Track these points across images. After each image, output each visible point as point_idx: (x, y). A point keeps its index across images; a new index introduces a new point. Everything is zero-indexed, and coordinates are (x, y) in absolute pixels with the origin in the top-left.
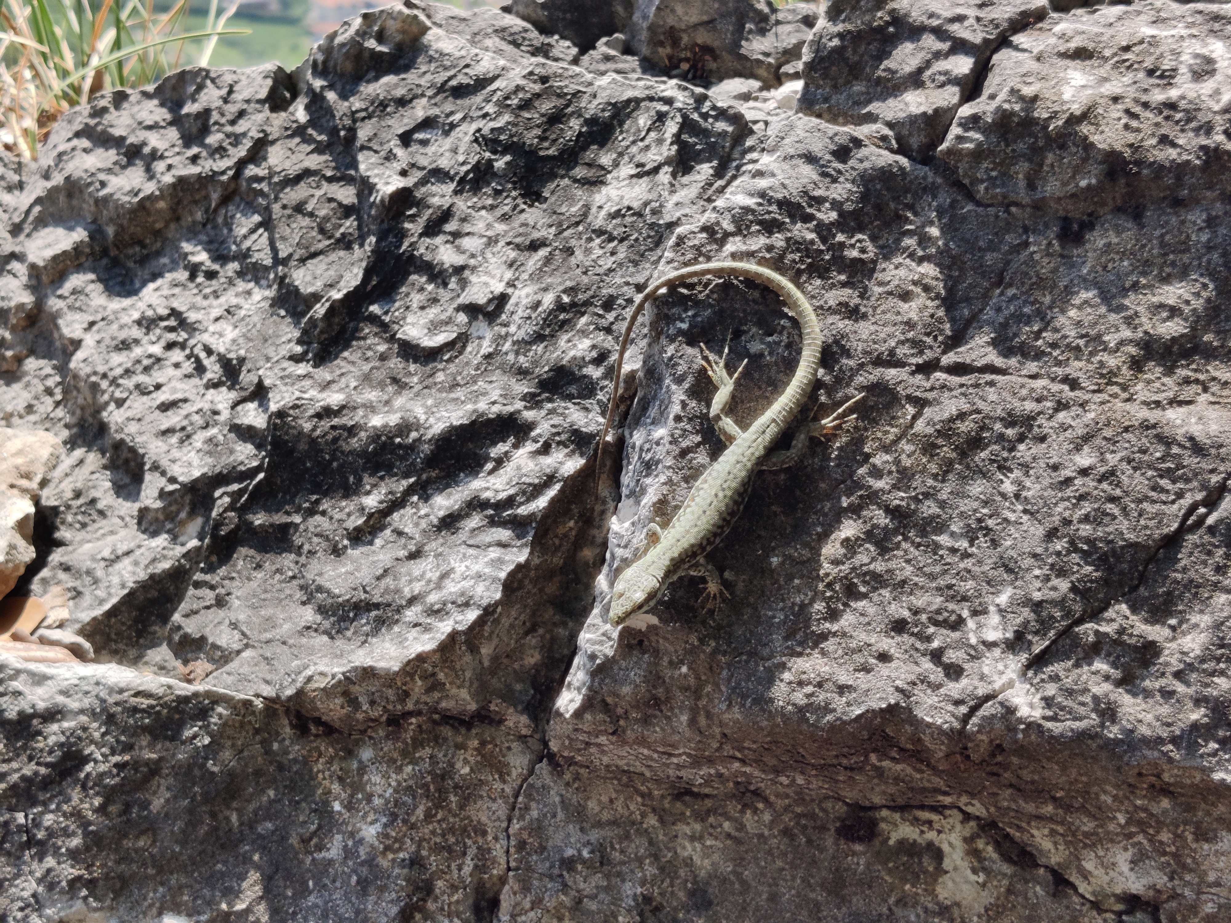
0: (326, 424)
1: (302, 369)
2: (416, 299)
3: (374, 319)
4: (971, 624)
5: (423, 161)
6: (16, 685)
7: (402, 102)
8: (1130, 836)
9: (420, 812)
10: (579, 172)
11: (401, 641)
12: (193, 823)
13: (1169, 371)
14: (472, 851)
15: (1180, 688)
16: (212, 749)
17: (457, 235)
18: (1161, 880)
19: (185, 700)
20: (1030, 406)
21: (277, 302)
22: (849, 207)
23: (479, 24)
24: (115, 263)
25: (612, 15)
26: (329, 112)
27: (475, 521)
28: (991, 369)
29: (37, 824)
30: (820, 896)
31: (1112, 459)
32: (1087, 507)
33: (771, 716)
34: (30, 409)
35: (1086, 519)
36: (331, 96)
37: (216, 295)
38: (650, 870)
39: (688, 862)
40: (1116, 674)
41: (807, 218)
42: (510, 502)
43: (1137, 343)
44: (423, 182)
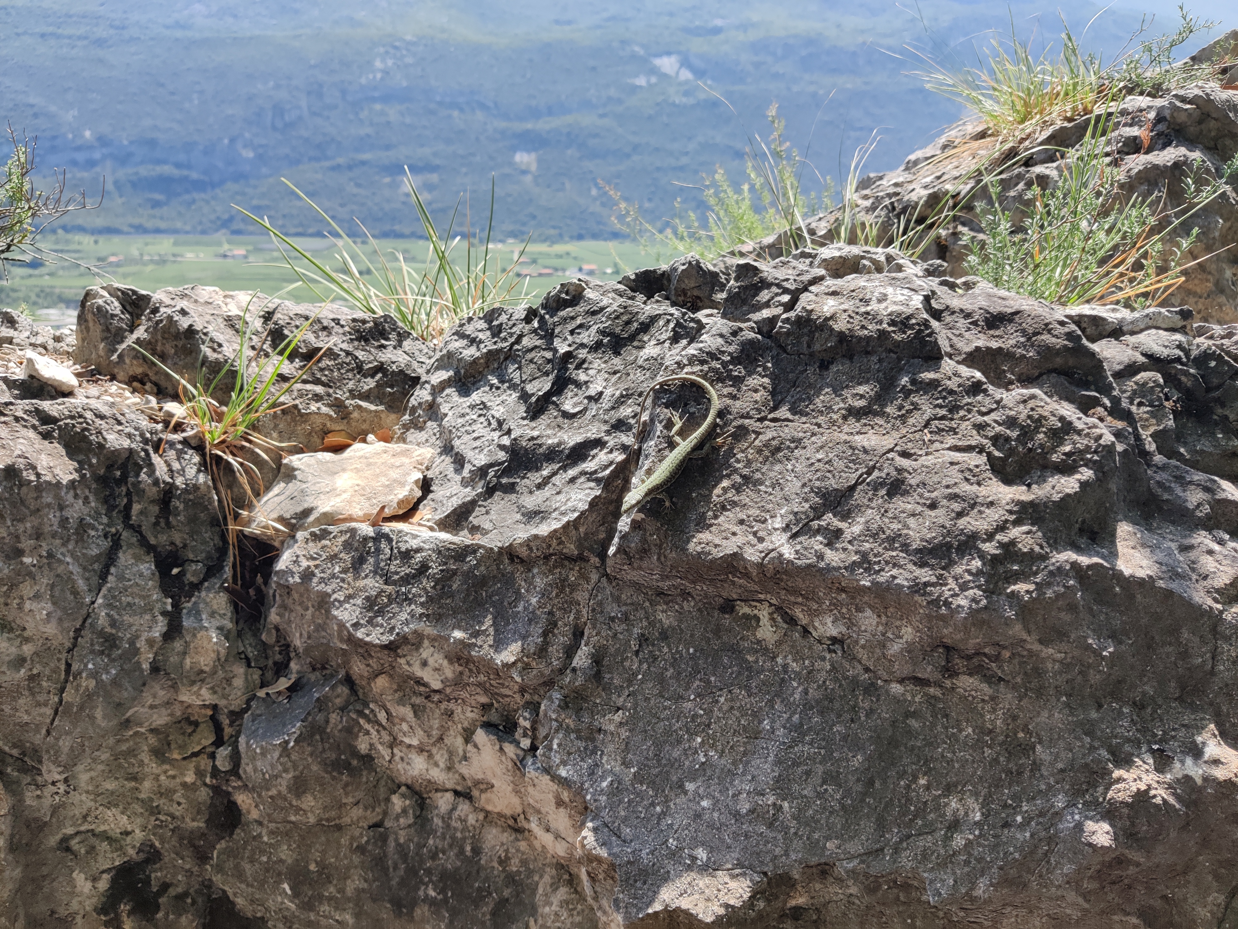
0: (531, 443)
1: (525, 422)
2: (570, 394)
3: (554, 403)
4: (770, 521)
5: (578, 341)
6: (405, 538)
7: (573, 318)
8: (831, 611)
9: (554, 594)
10: (636, 343)
11: (550, 524)
12: (468, 595)
13: (858, 421)
14: (574, 611)
15: (850, 547)
16: (476, 566)
17: (587, 369)
18: (844, 630)
19: (468, 546)
20: (801, 435)
21: (520, 398)
22: (735, 355)
23: (607, 288)
24: (464, 384)
25: (662, 284)
26: (546, 323)
27: (582, 479)
28: (787, 420)
29: (409, 592)
30: (710, 635)
31: (831, 455)
32: (819, 474)
33: (687, 556)
34: (427, 440)
35: (818, 479)
36: (547, 317)
37: (499, 396)
38: (645, 623)
39: (660, 621)
40: (825, 541)
41: (718, 359)
42: (595, 472)
43: (846, 409)
44: (577, 349)
